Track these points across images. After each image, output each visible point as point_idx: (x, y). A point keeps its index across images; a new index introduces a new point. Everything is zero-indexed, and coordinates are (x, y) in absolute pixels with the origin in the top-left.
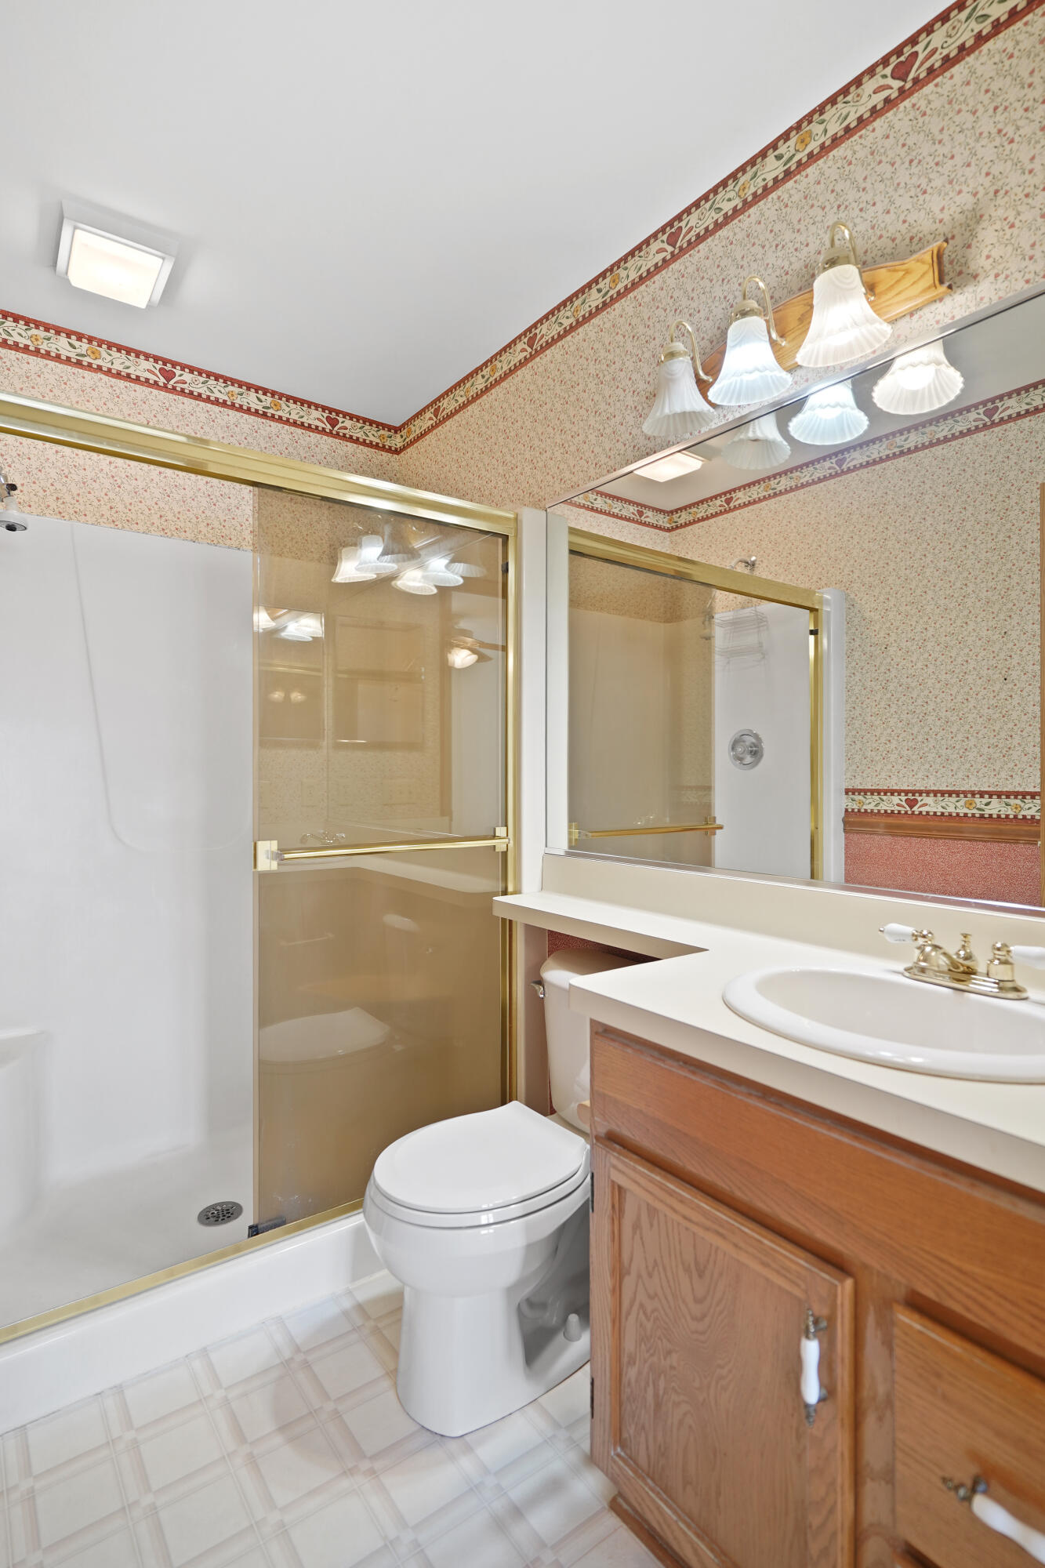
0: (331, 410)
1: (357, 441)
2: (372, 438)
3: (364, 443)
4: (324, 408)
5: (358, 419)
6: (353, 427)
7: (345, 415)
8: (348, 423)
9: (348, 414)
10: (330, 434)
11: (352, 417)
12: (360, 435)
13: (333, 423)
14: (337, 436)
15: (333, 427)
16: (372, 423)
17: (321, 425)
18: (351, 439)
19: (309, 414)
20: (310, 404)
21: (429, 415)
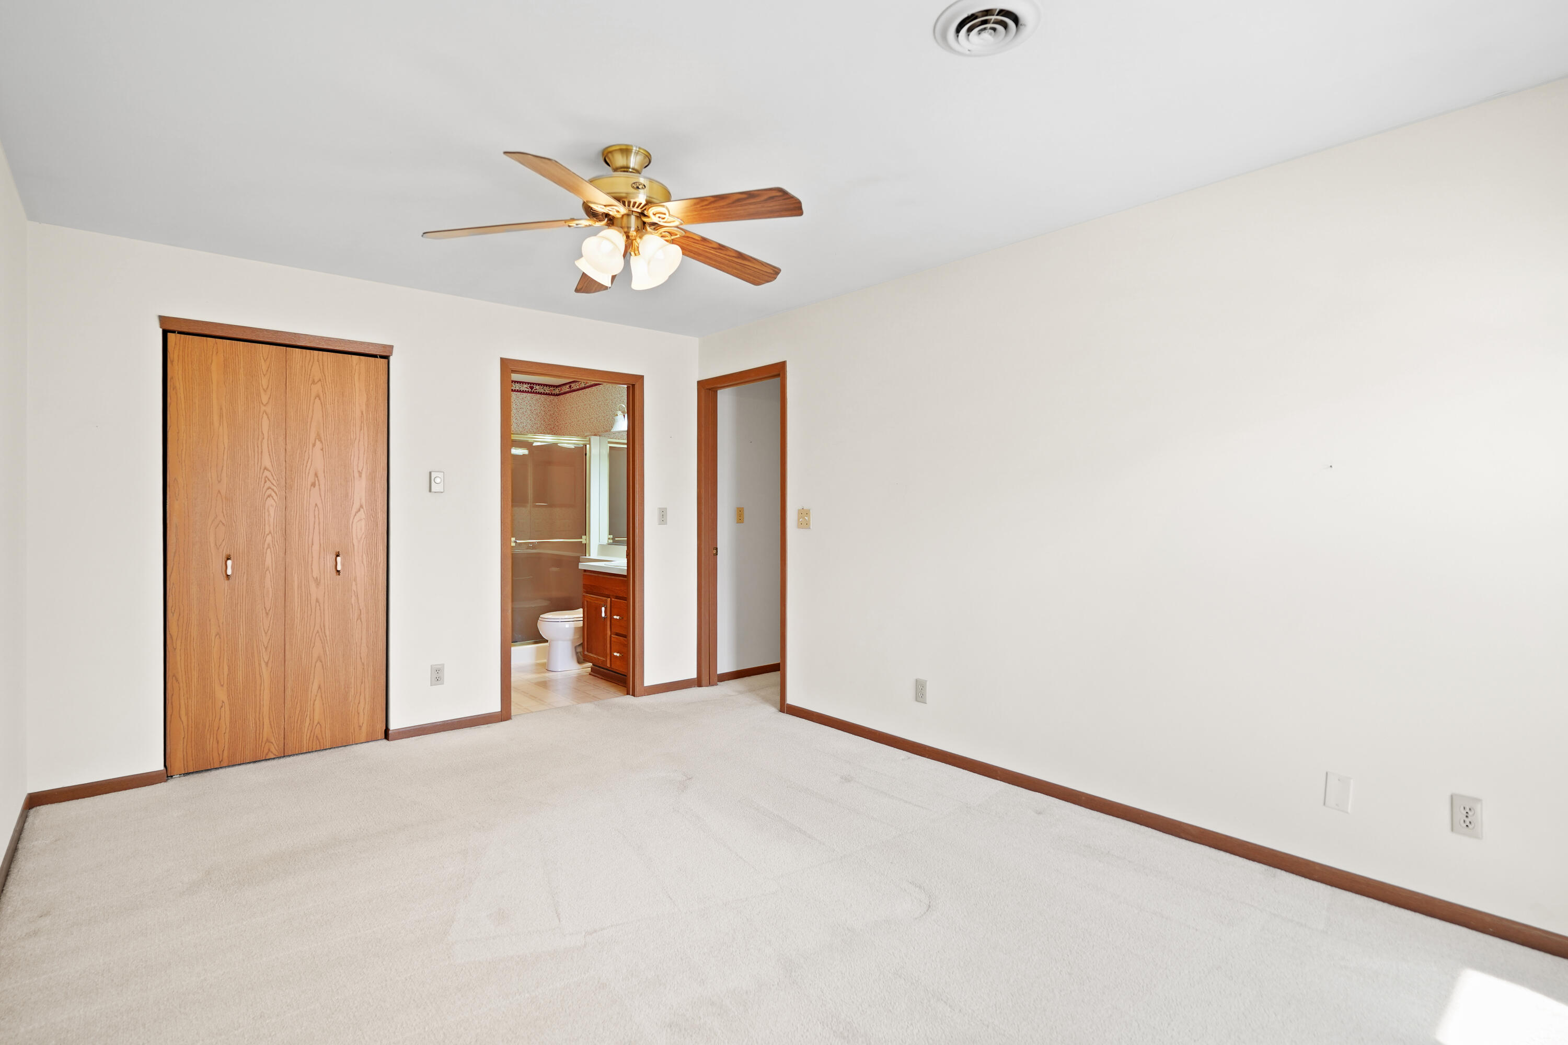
0: (531, 383)
1: (541, 394)
2: (547, 391)
3: (544, 394)
4: (528, 383)
5: (541, 385)
6: (540, 388)
7: (536, 384)
8: (538, 387)
9: (538, 384)
10: (531, 392)
11: (539, 385)
12: (542, 391)
13: (532, 388)
14: (534, 393)
15: (532, 389)
16: (547, 385)
17: (527, 390)
18: (539, 393)
19: (523, 386)
20: (523, 383)
21: (568, 386)
